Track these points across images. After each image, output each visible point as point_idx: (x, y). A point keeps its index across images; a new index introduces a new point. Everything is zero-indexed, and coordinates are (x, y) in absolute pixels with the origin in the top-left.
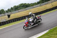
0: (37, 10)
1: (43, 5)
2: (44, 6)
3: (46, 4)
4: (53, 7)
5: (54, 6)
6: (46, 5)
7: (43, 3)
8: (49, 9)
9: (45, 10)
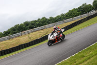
0: (4, 46)
1: (14, 38)
2: (16, 39)
3: (19, 36)
4: (30, 41)
5: (32, 39)
6: (18, 38)
7: (14, 33)
8: (24, 44)
9: (17, 47)
